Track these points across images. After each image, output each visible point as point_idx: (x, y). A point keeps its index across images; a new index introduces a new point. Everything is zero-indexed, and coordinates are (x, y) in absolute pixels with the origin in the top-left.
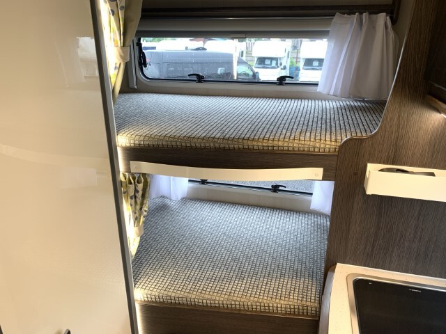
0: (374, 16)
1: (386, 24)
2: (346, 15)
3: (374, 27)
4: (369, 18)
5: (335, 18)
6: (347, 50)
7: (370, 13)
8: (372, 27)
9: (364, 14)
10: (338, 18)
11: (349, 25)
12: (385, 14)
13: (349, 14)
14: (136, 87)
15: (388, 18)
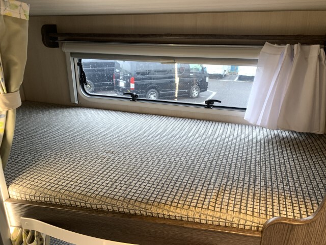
0: (306, 47)
1: (319, 57)
2: (275, 45)
3: (306, 59)
4: (301, 48)
5: (264, 47)
6: (277, 79)
7: (302, 44)
8: (304, 58)
9: (296, 45)
10: (267, 48)
11: (279, 56)
12: (318, 46)
13: (279, 44)
14: (77, 102)
15: (322, 50)
